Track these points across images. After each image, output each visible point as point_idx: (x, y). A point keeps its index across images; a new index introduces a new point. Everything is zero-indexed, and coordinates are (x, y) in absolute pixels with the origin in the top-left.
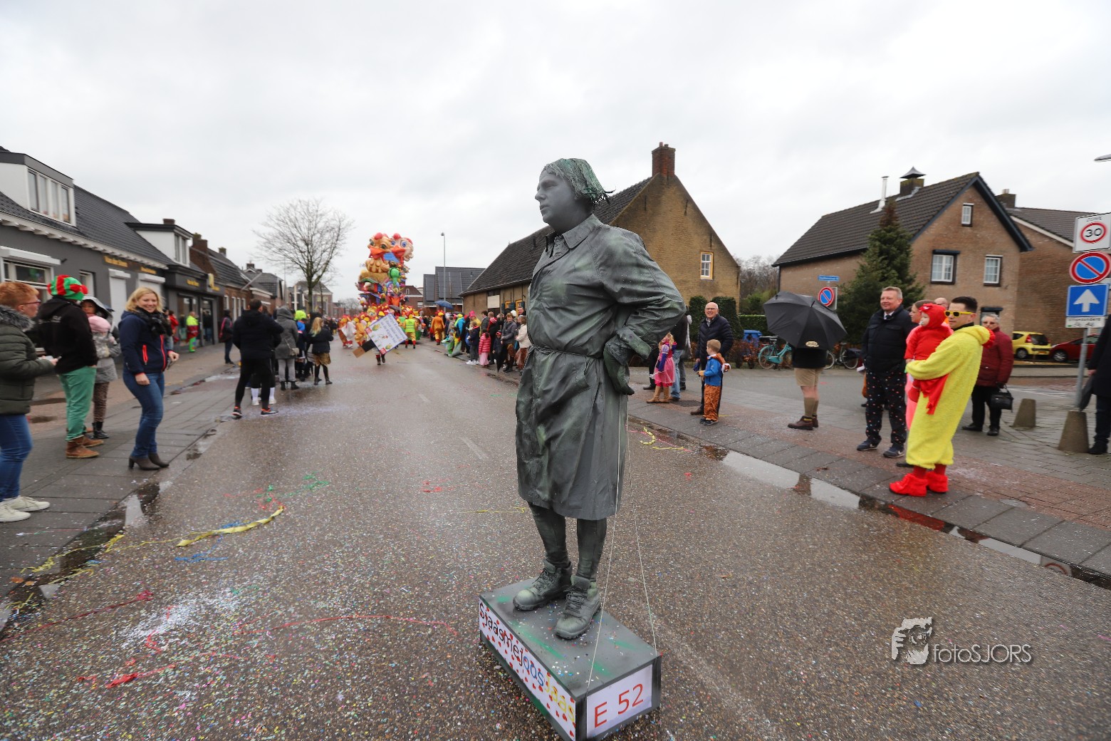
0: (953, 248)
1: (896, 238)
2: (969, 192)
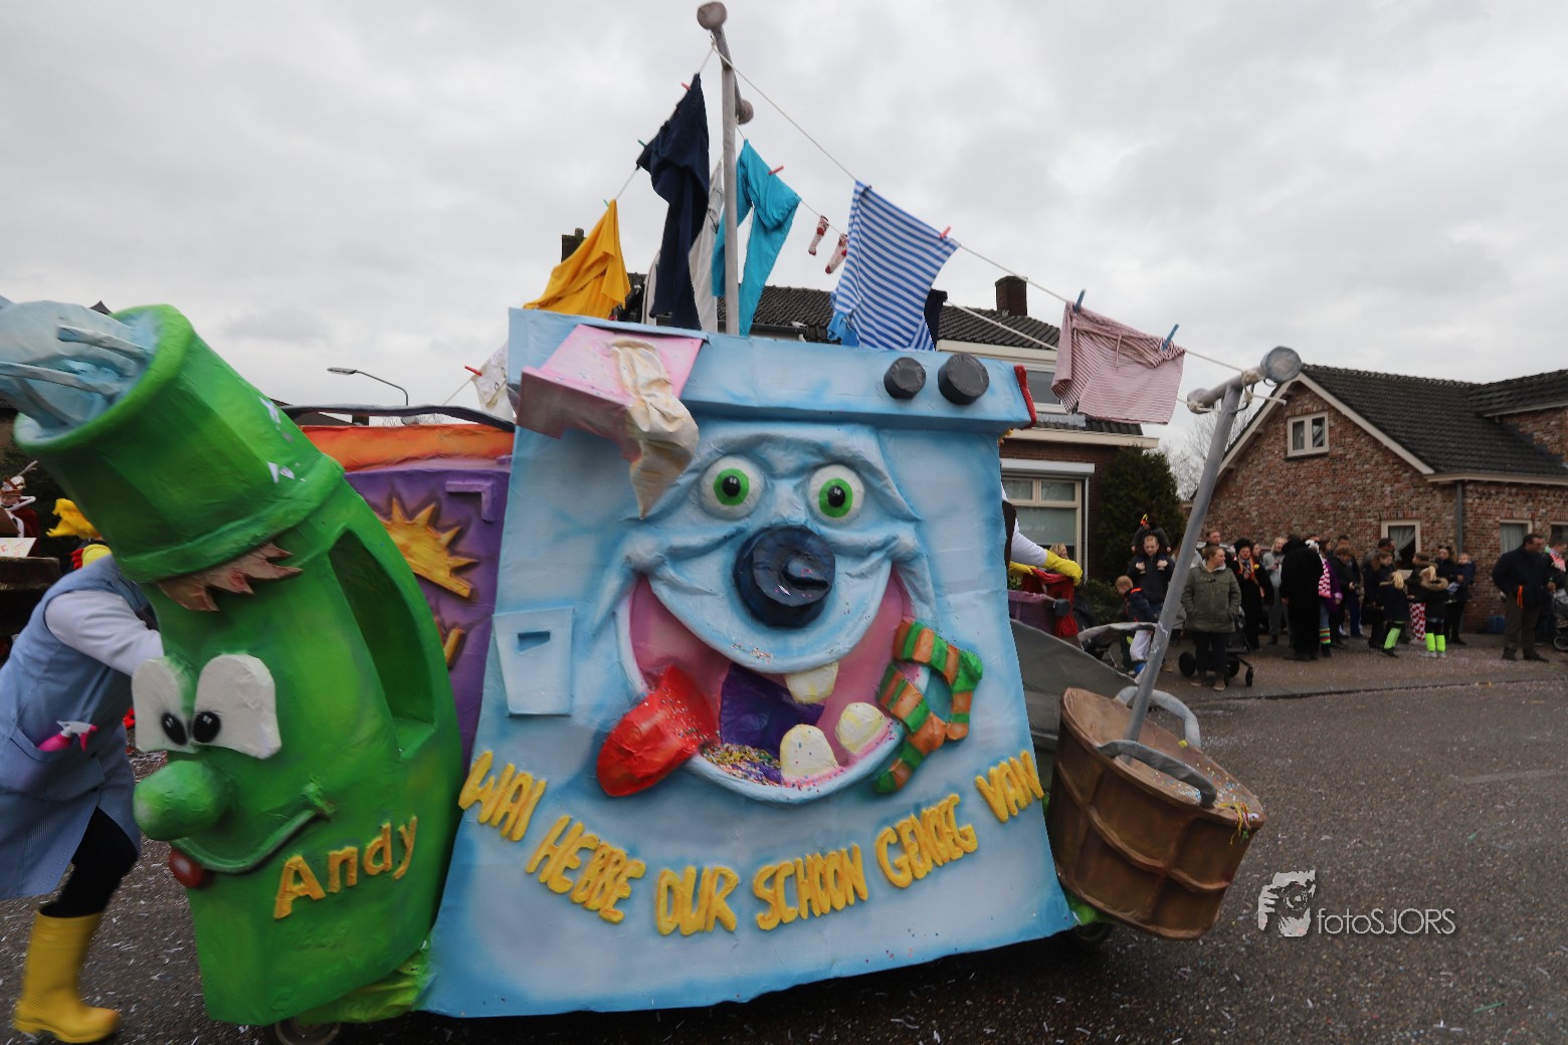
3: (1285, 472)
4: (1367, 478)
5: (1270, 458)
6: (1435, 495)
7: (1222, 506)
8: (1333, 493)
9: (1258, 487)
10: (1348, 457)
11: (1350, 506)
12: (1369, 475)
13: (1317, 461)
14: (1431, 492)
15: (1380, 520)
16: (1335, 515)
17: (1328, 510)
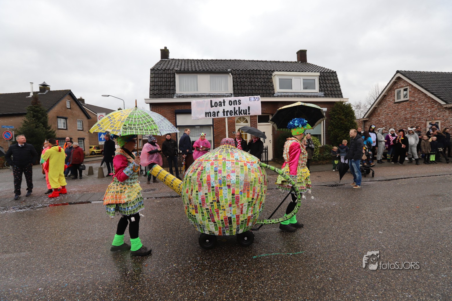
0: (65, 116)
1: (40, 111)
2: (68, 96)
3: (394, 107)
4: (422, 107)
5: (389, 103)
6: (446, 111)
7: (373, 119)
8: (410, 113)
9: (385, 113)
10: (416, 101)
13: (405, 103)
15: (426, 121)
16: (411, 120)
17: (408, 119)
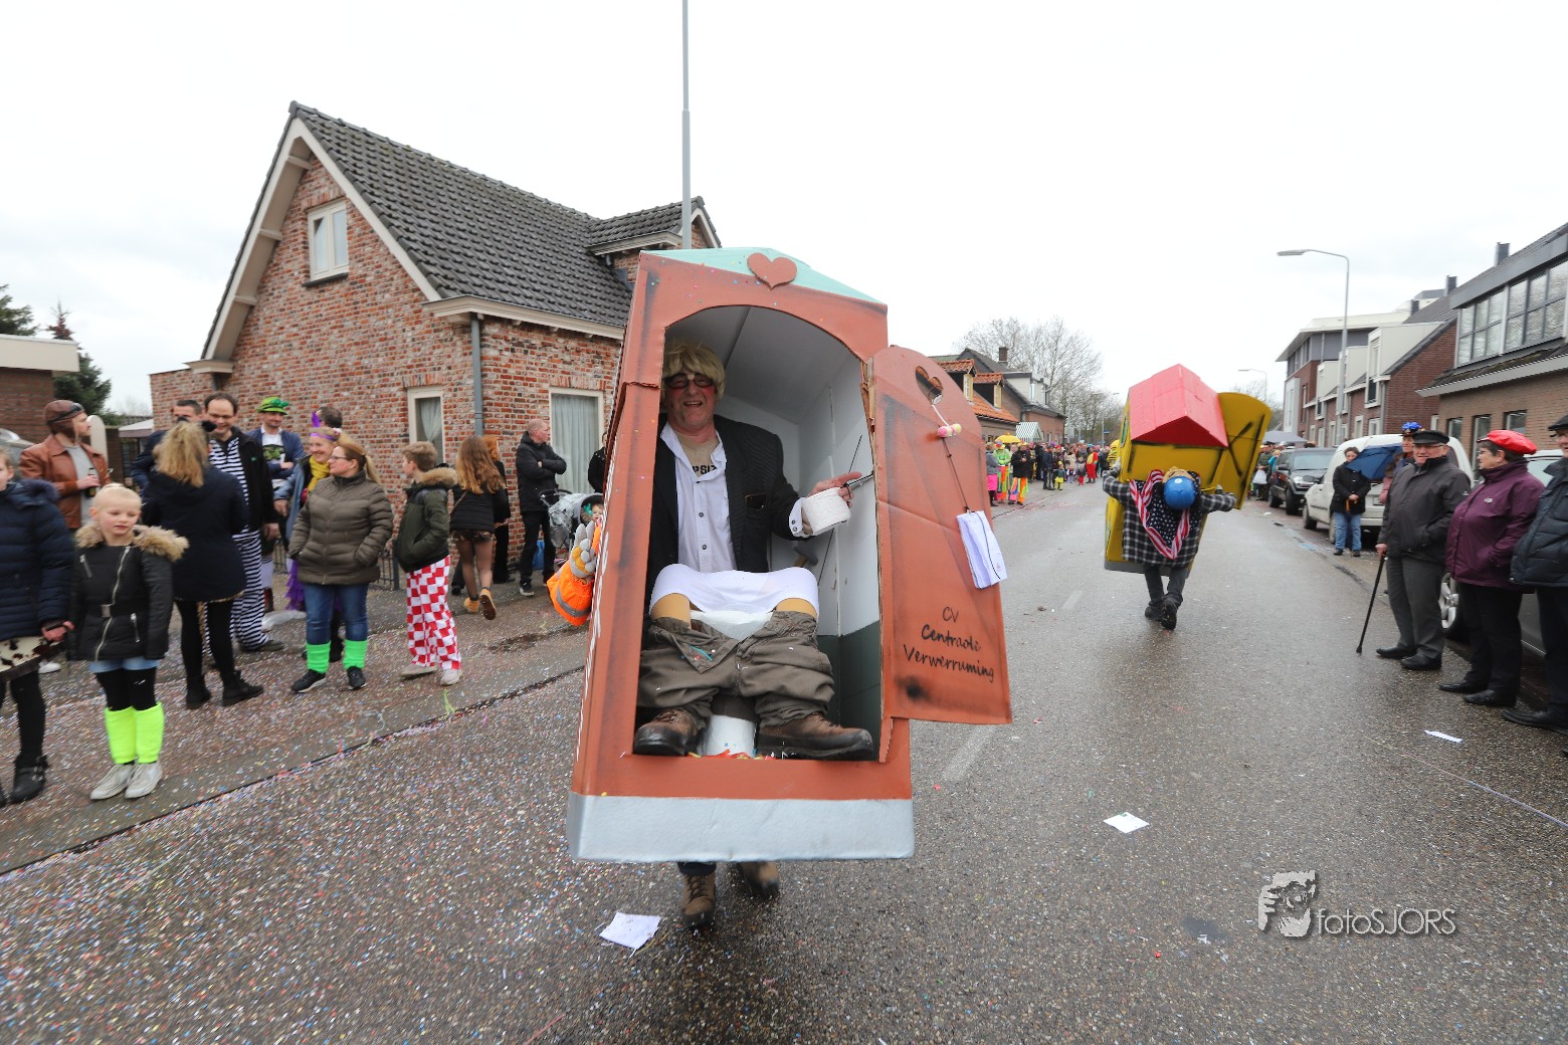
3: (306, 308)
4: (389, 317)
5: (290, 284)
6: (454, 345)
7: (246, 372)
8: (357, 344)
9: (282, 337)
10: (368, 279)
11: (374, 367)
12: (390, 310)
13: (337, 287)
14: (451, 340)
15: (405, 389)
16: (359, 383)
17: (352, 374)
